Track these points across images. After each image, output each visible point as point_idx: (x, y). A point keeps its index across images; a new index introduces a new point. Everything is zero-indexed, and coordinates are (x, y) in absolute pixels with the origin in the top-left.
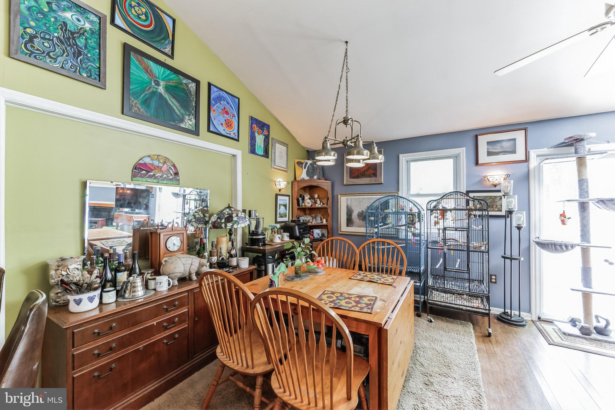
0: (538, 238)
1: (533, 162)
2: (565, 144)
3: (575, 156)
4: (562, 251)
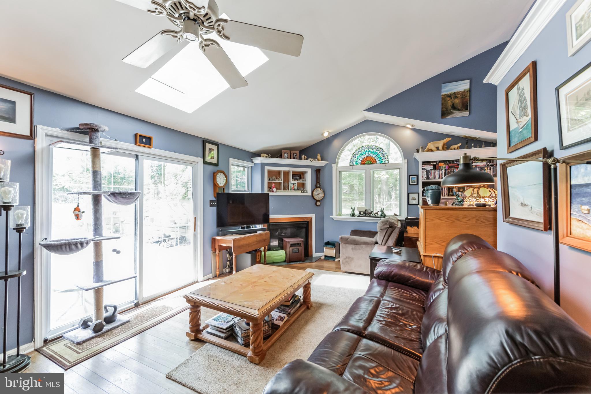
0: (46, 239)
1: (41, 142)
2: (80, 130)
3: (90, 146)
4: (71, 250)
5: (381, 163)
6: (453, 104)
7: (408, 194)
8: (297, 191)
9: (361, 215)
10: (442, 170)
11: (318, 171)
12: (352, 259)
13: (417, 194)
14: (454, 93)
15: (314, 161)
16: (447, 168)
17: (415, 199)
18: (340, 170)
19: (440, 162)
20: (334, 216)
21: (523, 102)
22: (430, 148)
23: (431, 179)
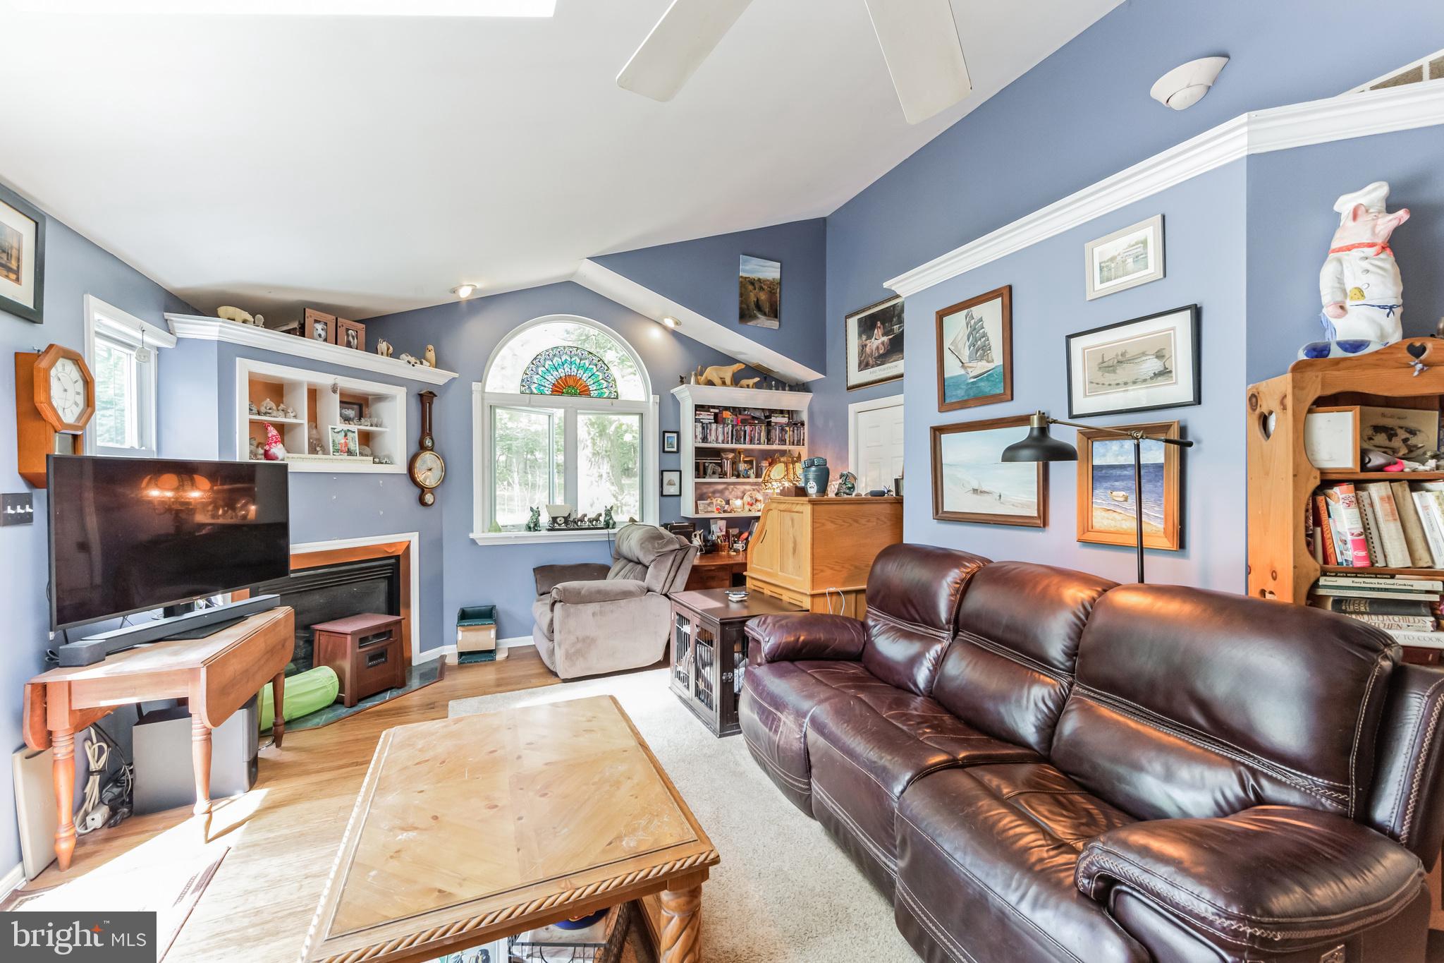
5: (600, 396)
6: (758, 300)
7: (662, 472)
8: (358, 457)
9: (557, 527)
10: (728, 425)
11: (425, 399)
12: (593, 640)
13: (678, 473)
14: (759, 280)
15: (419, 366)
16: (735, 423)
17: (674, 485)
18: (493, 402)
19: (727, 408)
20: (478, 534)
21: (980, 340)
22: (709, 378)
23: (710, 443)
